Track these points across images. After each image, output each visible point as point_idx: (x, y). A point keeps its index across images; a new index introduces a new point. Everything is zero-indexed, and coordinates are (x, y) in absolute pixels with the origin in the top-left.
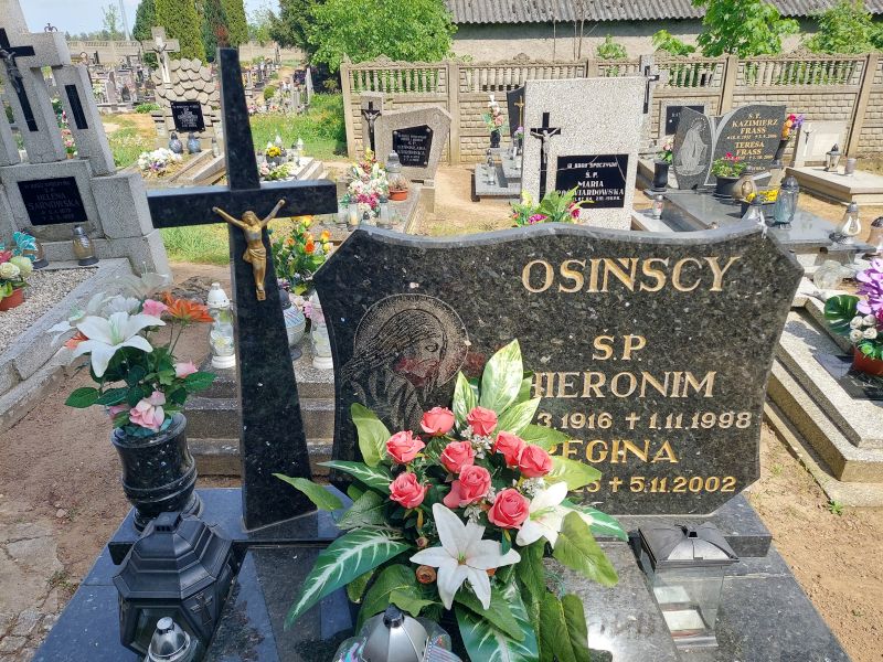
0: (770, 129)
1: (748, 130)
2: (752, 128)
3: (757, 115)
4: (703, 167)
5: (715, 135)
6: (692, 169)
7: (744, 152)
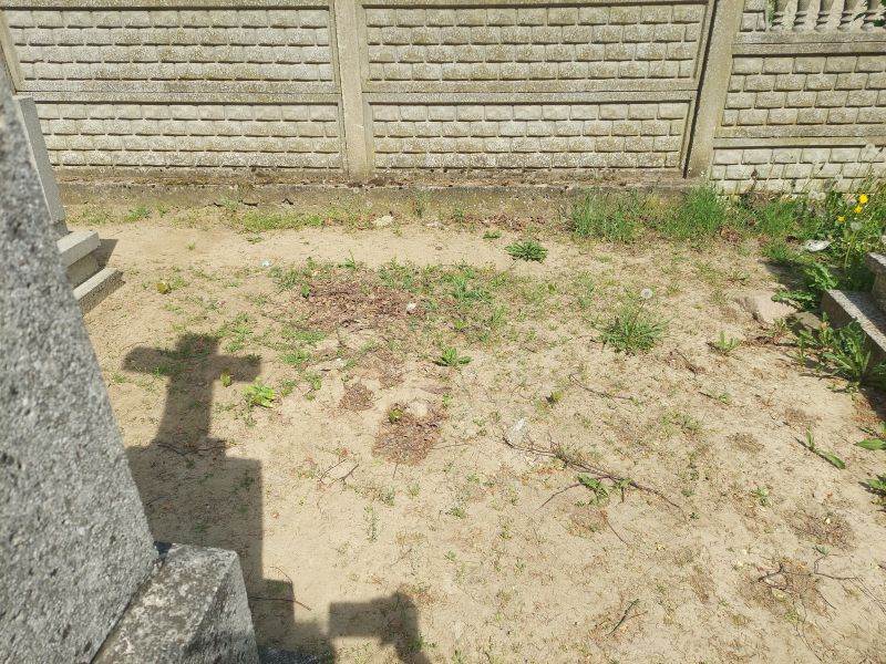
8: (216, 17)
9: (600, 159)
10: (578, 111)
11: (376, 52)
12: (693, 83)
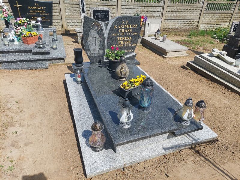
0: (134, 30)
1: (123, 31)
2: (125, 29)
3: (127, 22)
4: (102, 51)
5: (106, 33)
6: (96, 52)
7: (122, 42)
8: (149, 8)
9: (188, 27)
10: (187, 20)
11: (167, 13)
12: (199, 17)
